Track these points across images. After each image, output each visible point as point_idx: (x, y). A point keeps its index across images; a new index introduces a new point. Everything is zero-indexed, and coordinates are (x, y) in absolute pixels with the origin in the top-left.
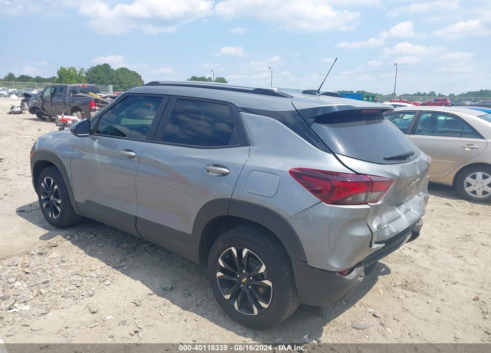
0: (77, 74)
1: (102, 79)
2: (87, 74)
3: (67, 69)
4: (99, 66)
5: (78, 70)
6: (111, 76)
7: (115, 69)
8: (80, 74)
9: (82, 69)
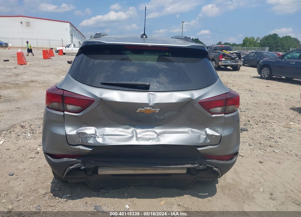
0: (255, 41)
1: (270, 44)
2: (261, 41)
3: (249, 38)
4: (270, 36)
5: (255, 38)
6: (277, 42)
7: (281, 37)
8: (256, 41)
9: (258, 38)
